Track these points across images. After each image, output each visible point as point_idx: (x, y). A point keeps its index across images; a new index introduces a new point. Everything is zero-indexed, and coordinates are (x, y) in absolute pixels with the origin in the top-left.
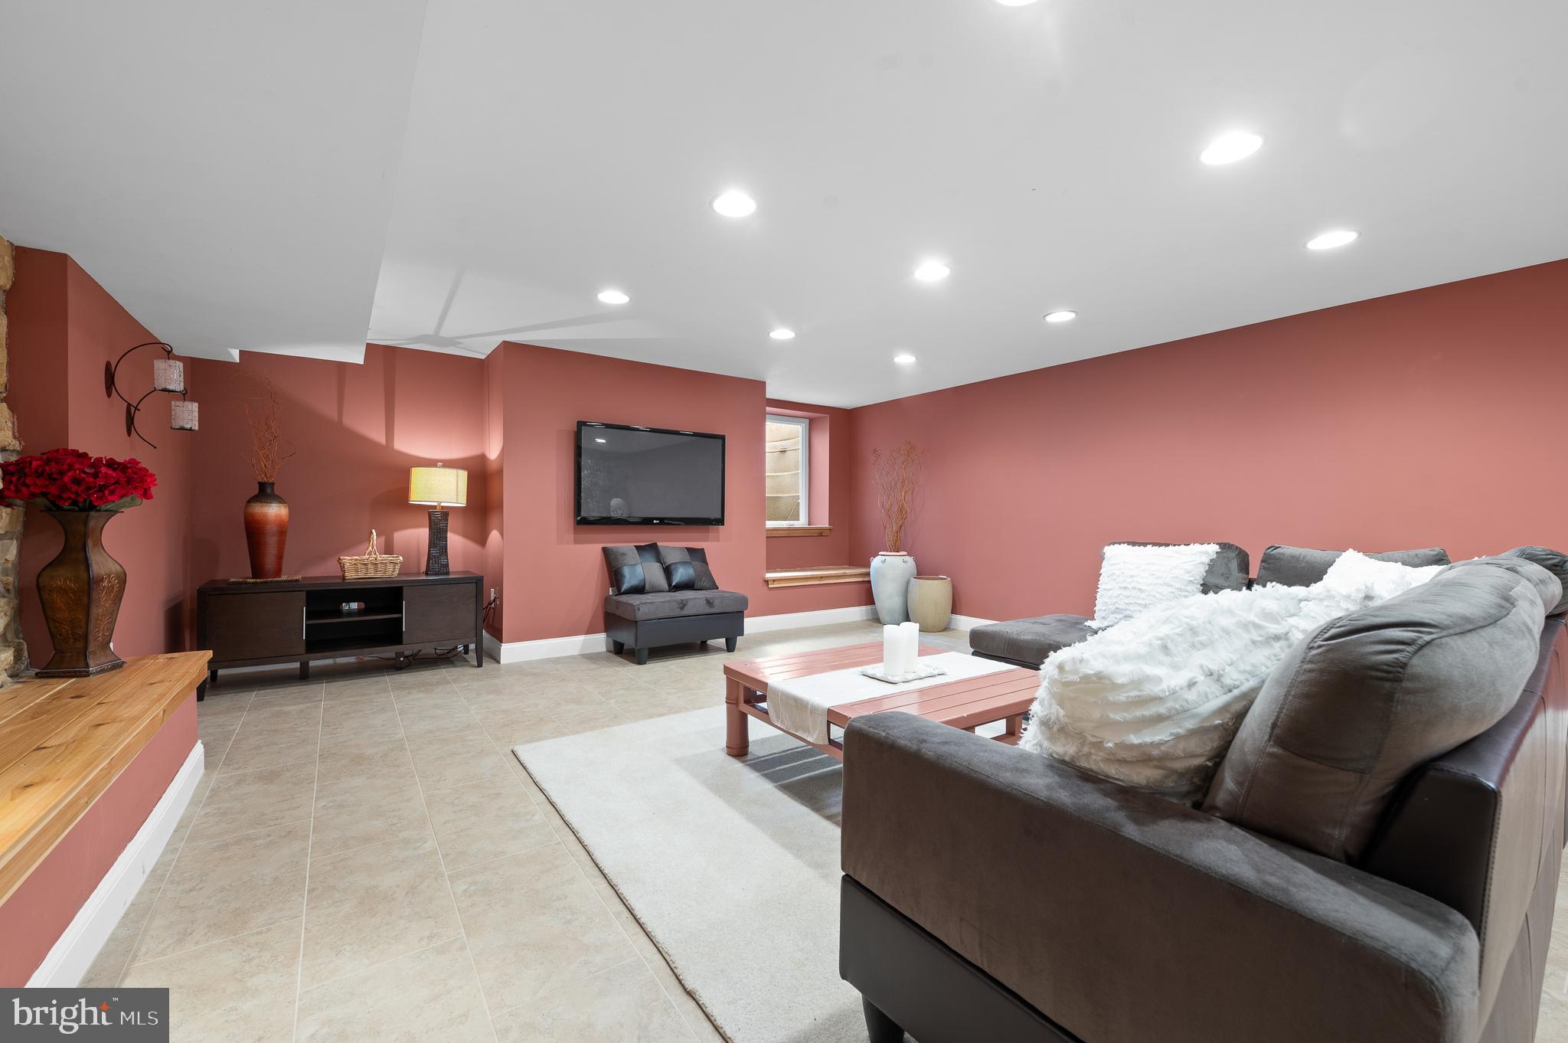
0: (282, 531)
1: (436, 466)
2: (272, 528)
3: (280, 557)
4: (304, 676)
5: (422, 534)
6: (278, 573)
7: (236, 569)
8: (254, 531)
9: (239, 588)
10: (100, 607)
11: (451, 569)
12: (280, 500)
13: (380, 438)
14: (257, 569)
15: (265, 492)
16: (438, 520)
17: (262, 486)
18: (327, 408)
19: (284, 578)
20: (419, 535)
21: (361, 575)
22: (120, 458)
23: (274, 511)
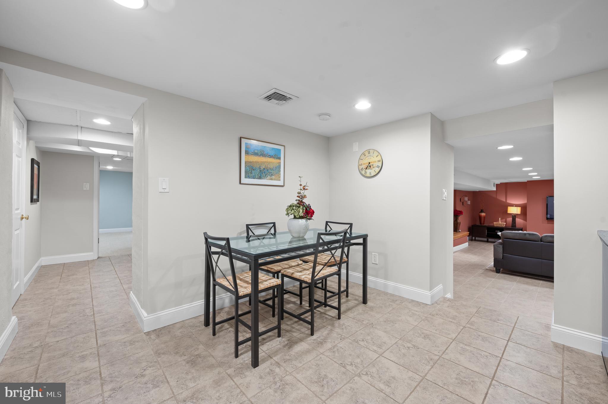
0: (484, 217)
1: (513, 206)
2: (483, 217)
3: (484, 222)
4: (488, 241)
5: (511, 219)
6: (484, 224)
7: (478, 223)
8: (480, 217)
9: (478, 226)
10: (458, 225)
11: (517, 226)
12: (484, 212)
13: (504, 200)
14: (481, 223)
15: (482, 211)
16: (514, 217)
17: (481, 210)
18: (494, 196)
19: (485, 225)
20: (510, 220)
21: (497, 226)
22: (460, 210)
23: (483, 214)
